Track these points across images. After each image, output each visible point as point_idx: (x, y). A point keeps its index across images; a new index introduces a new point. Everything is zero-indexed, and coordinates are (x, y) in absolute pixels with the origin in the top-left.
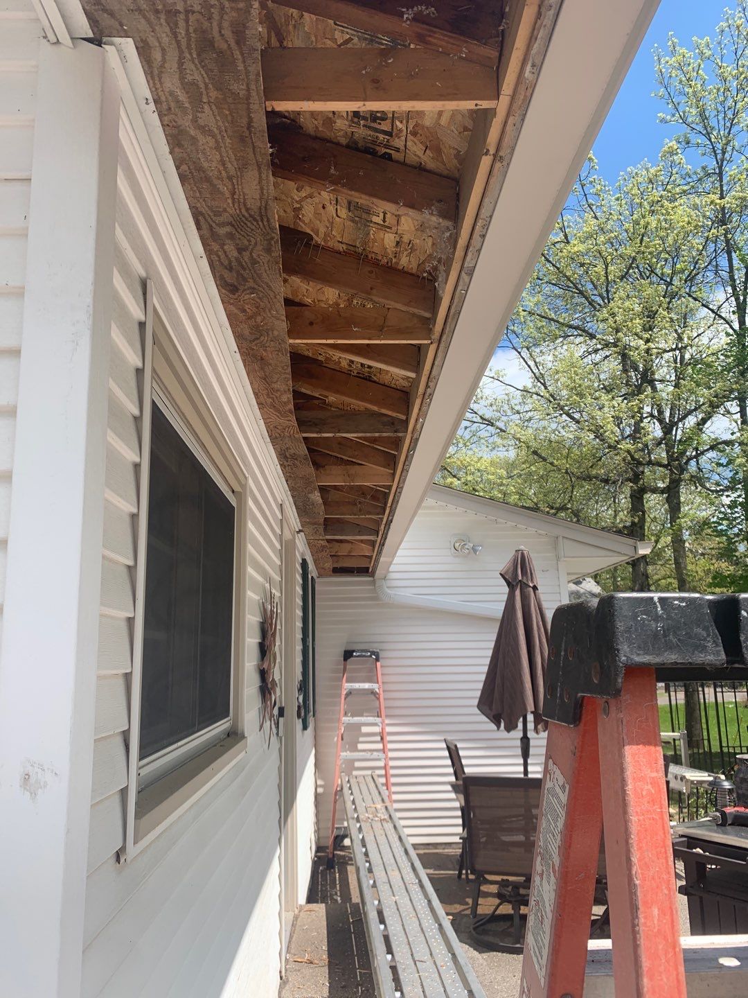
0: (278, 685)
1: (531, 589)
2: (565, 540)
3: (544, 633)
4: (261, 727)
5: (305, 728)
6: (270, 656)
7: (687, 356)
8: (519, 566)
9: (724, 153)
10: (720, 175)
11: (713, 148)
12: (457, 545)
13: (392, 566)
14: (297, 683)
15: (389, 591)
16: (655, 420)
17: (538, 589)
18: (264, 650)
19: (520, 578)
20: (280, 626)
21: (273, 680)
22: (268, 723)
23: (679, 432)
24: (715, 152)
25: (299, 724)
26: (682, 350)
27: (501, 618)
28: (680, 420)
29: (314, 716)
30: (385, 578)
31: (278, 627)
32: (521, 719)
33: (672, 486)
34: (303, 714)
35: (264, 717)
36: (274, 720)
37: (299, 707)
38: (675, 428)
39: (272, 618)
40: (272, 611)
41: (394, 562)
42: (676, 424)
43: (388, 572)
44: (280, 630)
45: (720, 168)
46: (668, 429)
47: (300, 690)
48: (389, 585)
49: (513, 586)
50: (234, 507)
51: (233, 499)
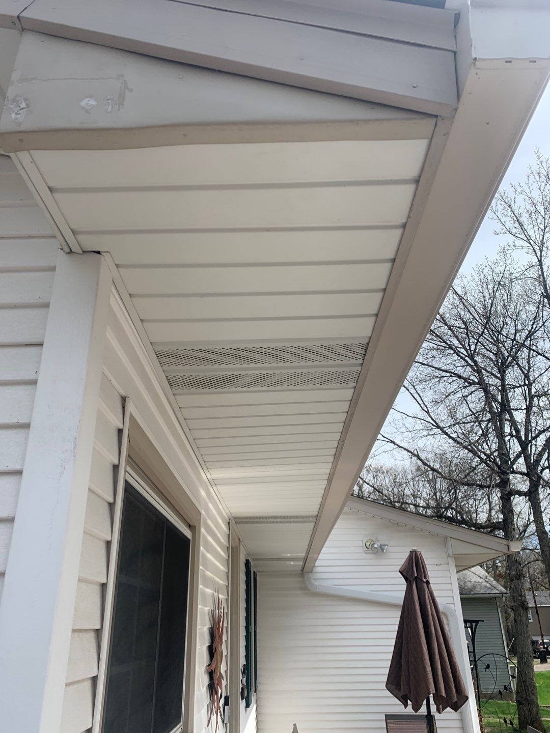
0: (225, 678)
1: (425, 584)
2: (452, 539)
3: (437, 622)
4: (209, 721)
5: (248, 706)
6: (217, 656)
7: (533, 390)
8: (414, 564)
9: (541, 251)
10: (541, 265)
11: (534, 249)
12: (368, 544)
13: (317, 561)
14: (241, 667)
15: (315, 583)
16: (514, 438)
17: (430, 583)
18: (212, 651)
19: (416, 575)
20: (226, 624)
21: (220, 673)
22: (215, 715)
23: (534, 449)
24: (535, 251)
25: (243, 704)
26: (530, 385)
27: (402, 605)
28: (533, 438)
29: (255, 692)
30: (311, 571)
31: (225, 625)
32: (425, 702)
33: (533, 490)
34: (246, 694)
35: (212, 710)
36: (220, 712)
37: (242, 688)
38: (529, 446)
39: (219, 621)
40: (219, 617)
41: (319, 558)
42: (531, 441)
43: (314, 566)
44: (227, 628)
45: (540, 261)
46: (524, 445)
47: (243, 673)
48: (315, 577)
49: (410, 581)
50: (190, 540)
51: (187, 533)
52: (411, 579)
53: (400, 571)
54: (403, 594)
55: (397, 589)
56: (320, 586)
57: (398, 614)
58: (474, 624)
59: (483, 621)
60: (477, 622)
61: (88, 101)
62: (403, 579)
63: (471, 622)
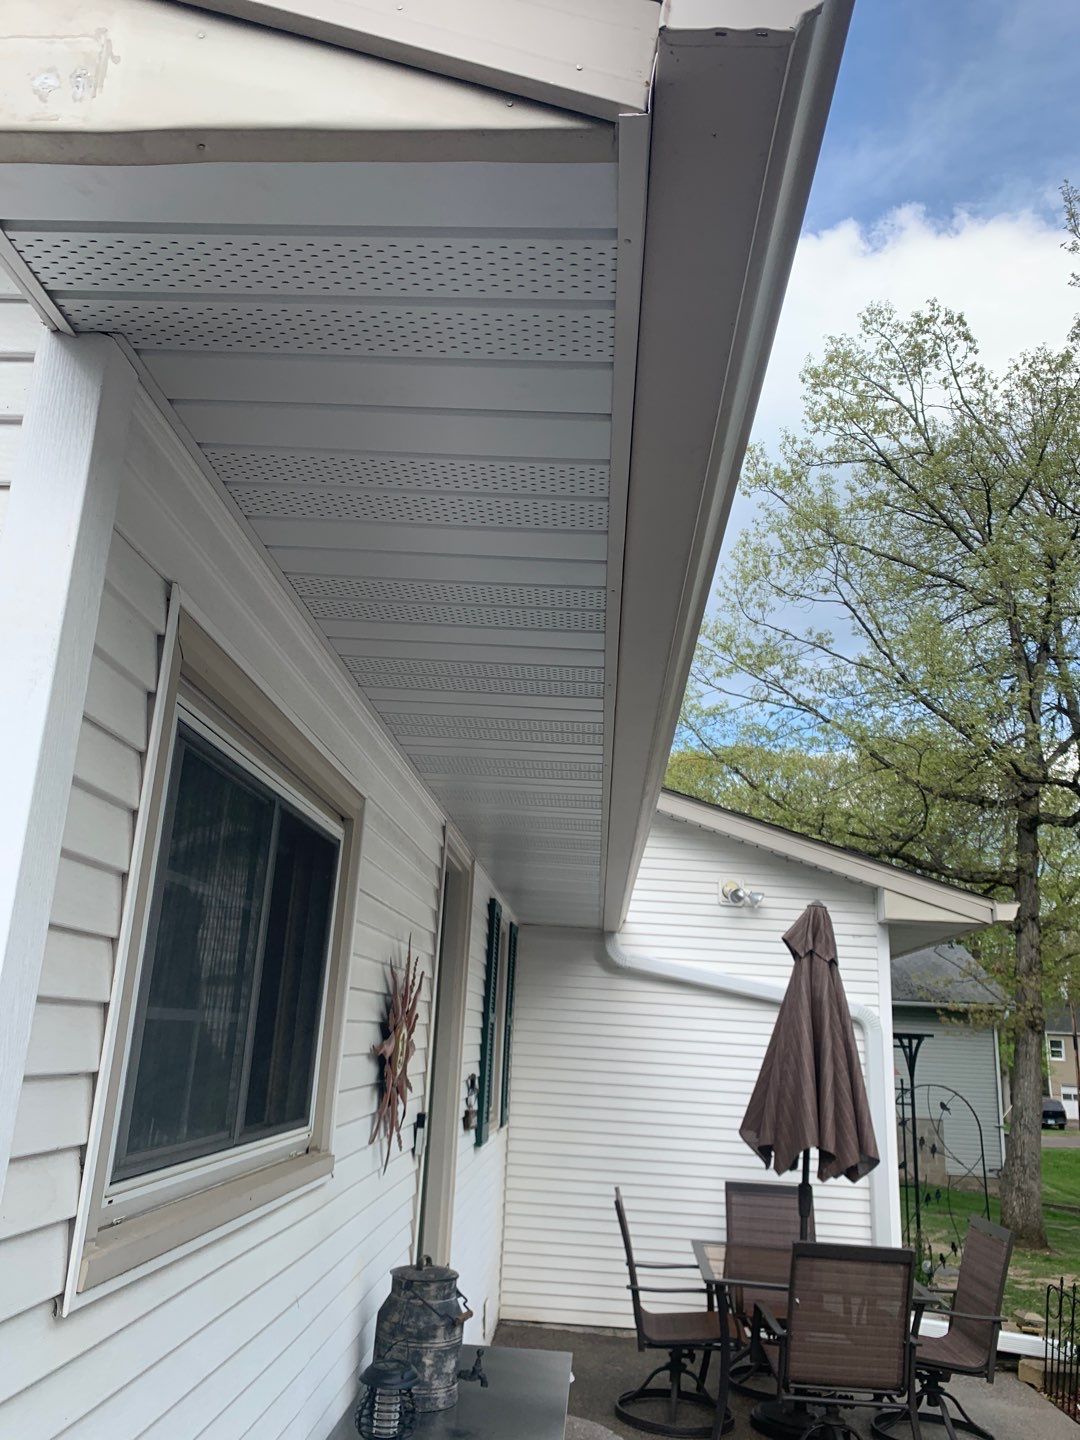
1: (827, 965)
4: (369, 1143)
5: (479, 1143)
8: (811, 930)
12: (727, 890)
13: (629, 914)
15: (624, 951)
17: (837, 964)
19: (811, 947)
20: (427, 998)
21: (403, 1076)
25: (468, 1139)
27: (782, 1002)
30: (618, 931)
31: (423, 998)
32: (801, 1156)
34: (475, 1124)
37: (467, 1112)
39: (409, 986)
40: (409, 982)
43: (625, 922)
47: (472, 1087)
48: (625, 942)
49: (800, 958)
50: (339, 841)
51: (336, 830)
52: (802, 954)
53: (785, 940)
54: (784, 984)
55: (775, 974)
56: (633, 957)
57: (772, 1016)
58: (915, 1042)
59: (932, 1036)
60: (920, 1038)
61: (46, 78)
62: (791, 957)
63: (910, 1037)
